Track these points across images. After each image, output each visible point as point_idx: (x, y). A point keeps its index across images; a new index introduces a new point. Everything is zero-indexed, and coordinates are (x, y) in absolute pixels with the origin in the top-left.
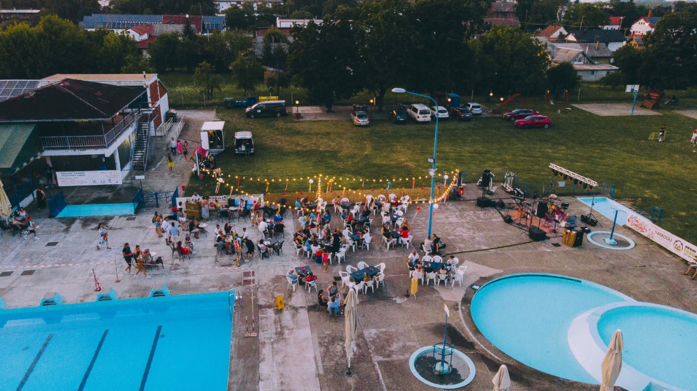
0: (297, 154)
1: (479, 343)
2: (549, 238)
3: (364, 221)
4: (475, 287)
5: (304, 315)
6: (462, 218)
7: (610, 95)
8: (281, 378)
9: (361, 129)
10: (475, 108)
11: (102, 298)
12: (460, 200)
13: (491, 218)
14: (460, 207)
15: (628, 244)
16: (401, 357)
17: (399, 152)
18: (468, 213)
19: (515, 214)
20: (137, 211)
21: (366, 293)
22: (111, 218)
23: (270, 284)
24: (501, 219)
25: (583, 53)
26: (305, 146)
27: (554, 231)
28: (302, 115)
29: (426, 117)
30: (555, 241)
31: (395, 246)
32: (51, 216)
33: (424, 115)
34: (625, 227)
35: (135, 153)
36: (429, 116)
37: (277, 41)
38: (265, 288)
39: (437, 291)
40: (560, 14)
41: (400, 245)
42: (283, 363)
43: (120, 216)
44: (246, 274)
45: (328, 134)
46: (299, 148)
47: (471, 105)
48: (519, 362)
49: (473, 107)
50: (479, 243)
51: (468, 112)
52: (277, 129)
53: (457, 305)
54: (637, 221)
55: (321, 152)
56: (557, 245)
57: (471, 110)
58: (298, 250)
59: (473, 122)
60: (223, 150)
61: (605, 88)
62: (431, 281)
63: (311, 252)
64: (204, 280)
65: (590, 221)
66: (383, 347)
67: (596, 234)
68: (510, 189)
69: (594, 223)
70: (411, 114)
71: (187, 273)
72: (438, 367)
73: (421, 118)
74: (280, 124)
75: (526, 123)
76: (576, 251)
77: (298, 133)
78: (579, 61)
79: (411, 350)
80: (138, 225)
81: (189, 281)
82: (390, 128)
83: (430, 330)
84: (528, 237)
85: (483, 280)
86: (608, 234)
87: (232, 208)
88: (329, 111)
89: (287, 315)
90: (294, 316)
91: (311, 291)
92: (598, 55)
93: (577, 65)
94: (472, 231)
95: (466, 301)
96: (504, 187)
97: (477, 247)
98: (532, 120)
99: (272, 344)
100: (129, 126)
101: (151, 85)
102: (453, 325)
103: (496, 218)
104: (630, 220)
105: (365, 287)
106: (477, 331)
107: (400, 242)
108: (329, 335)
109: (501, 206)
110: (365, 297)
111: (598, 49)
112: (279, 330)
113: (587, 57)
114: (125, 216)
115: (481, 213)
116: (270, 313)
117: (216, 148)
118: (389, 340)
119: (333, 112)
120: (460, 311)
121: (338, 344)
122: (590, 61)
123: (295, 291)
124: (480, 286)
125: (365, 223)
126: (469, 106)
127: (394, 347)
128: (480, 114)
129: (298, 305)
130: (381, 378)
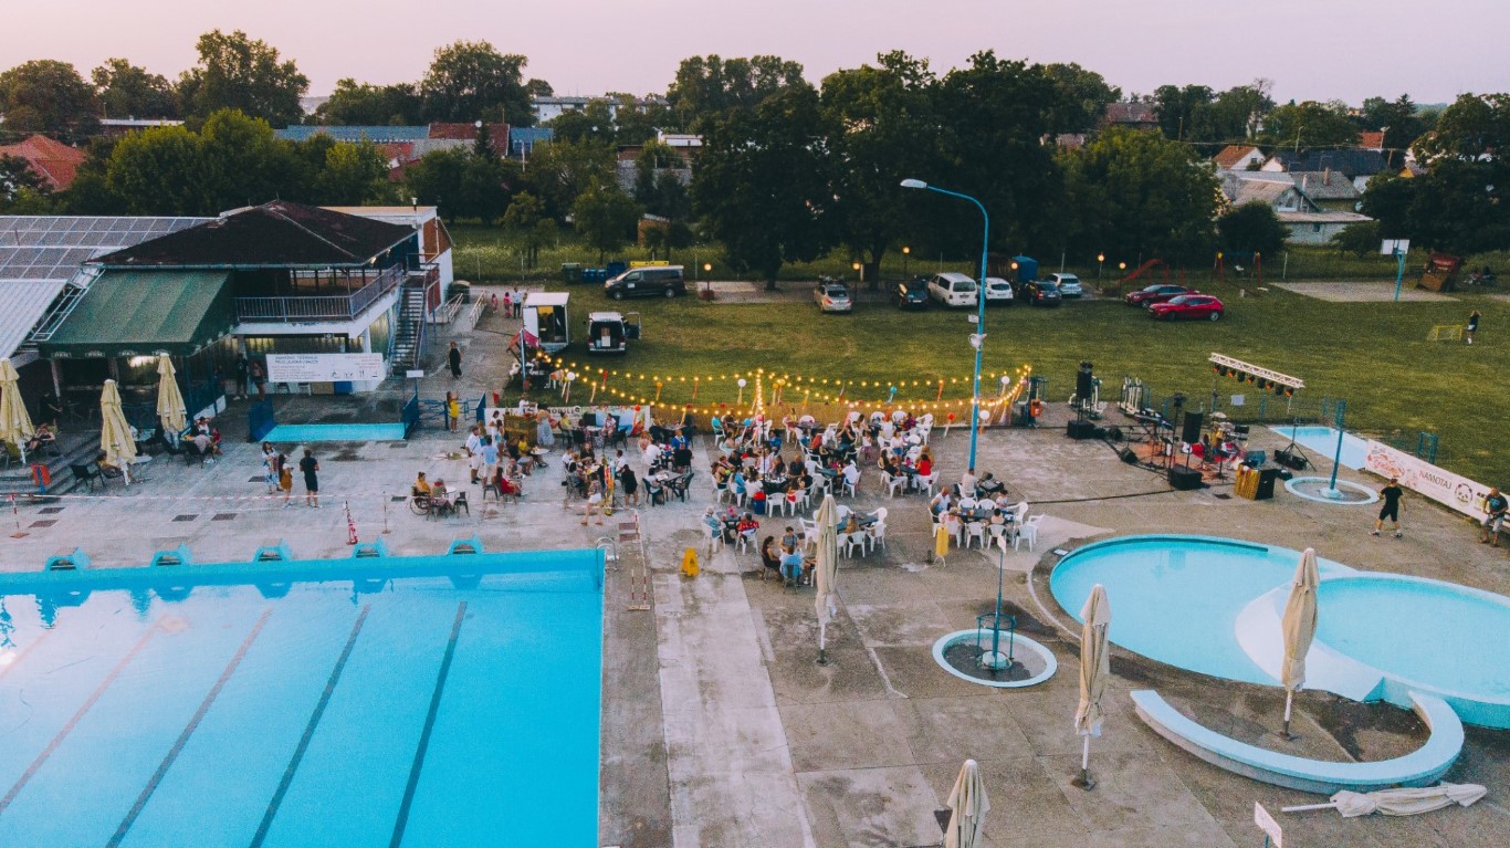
0: (711, 355)
1: (1065, 628)
2: (1208, 486)
3: (844, 452)
4: (1059, 552)
5: (735, 584)
6: (1038, 454)
7: (1350, 267)
8: (698, 665)
9: (835, 318)
10: (1066, 283)
11: (360, 555)
12: (1033, 428)
13: (1093, 455)
14: (1033, 438)
15: (1367, 497)
16: (917, 643)
17: (911, 354)
18: (1049, 447)
19: (1142, 451)
20: (409, 435)
21: (850, 554)
22: (362, 444)
23: (670, 540)
24: (1116, 457)
25: (1296, 190)
26: (726, 343)
27: (1220, 476)
28: (716, 295)
29: (967, 296)
30: (1221, 490)
31: (906, 492)
32: (252, 439)
33: (962, 293)
34: (1362, 471)
35: (396, 344)
36: (972, 295)
37: (661, 165)
38: (661, 545)
39: (987, 557)
40: (1253, 128)
41: (916, 490)
42: (700, 645)
43: (378, 442)
44: (624, 526)
45: (769, 325)
46: (713, 346)
47: (1060, 277)
48: (1139, 655)
49: (1063, 281)
50: (1069, 490)
51: (1051, 289)
52: (668, 317)
53: (1025, 576)
54: (1386, 457)
55: (757, 353)
56: (1225, 497)
57: (1060, 286)
58: (721, 492)
59: (1063, 310)
60: (565, 344)
61: (1342, 255)
62: (976, 539)
63: (744, 496)
64: (547, 532)
65: (1293, 462)
66: (884, 629)
67: (1304, 482)
68: (1132, 410)
69: (1299, 464)
70: (936, 293)
71: (513, 523)
72: (987, 659)
73: (956, 299)
74: (674, 308)
75: (1171, 309)
76: (1262, 505)
77: (710, 323)
78: (1287, 206)
79: (937, 634)
80: (411, 454)
81: (519, 533)
82: (894, 318)
83: (973, 608)
84: (1167, 483)
85: (1074, 542)
86: (1327, 482)
87: (591, 429)
88: (771, 289)
89: (704, 585)
90: (716, 585)
91: (747, 552)
92: (1329, 196)
93: (1283, 213)
94: (1057, 474)
95: (1042, 570)
96: (1121, 409)
97: (1065, 496)
98: (1184, 304)
99: (679, 620)
100: (387, 292)
101: (426, 224)
102: (1016, 602)
103: (1105, 455)
104: (1372, 456)
105: (848, 545)
106: (1060, 612)
107: (915, 486)
108: (783, 611)
109: (1115, 435)
110: (849, 562)
111: (1329, 184)
112: (691, 602)
113: (1305, 199)
114: (387, 442)
115: (1076, 448)
116: (674, 580)
117: (553, 341)
118: (895, 619)
119: (779, 291)
120: (1029, 584)
121: (801, 624)
122: (1312, 206)
123: (718, 551)
124: (1069, 551)
125: (848, 453)
126: (1055, 279)
127: (905, 629)
128: (1077, 296)
129: (724, 571)
130: (880, 669)
